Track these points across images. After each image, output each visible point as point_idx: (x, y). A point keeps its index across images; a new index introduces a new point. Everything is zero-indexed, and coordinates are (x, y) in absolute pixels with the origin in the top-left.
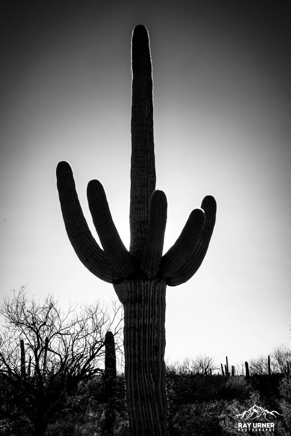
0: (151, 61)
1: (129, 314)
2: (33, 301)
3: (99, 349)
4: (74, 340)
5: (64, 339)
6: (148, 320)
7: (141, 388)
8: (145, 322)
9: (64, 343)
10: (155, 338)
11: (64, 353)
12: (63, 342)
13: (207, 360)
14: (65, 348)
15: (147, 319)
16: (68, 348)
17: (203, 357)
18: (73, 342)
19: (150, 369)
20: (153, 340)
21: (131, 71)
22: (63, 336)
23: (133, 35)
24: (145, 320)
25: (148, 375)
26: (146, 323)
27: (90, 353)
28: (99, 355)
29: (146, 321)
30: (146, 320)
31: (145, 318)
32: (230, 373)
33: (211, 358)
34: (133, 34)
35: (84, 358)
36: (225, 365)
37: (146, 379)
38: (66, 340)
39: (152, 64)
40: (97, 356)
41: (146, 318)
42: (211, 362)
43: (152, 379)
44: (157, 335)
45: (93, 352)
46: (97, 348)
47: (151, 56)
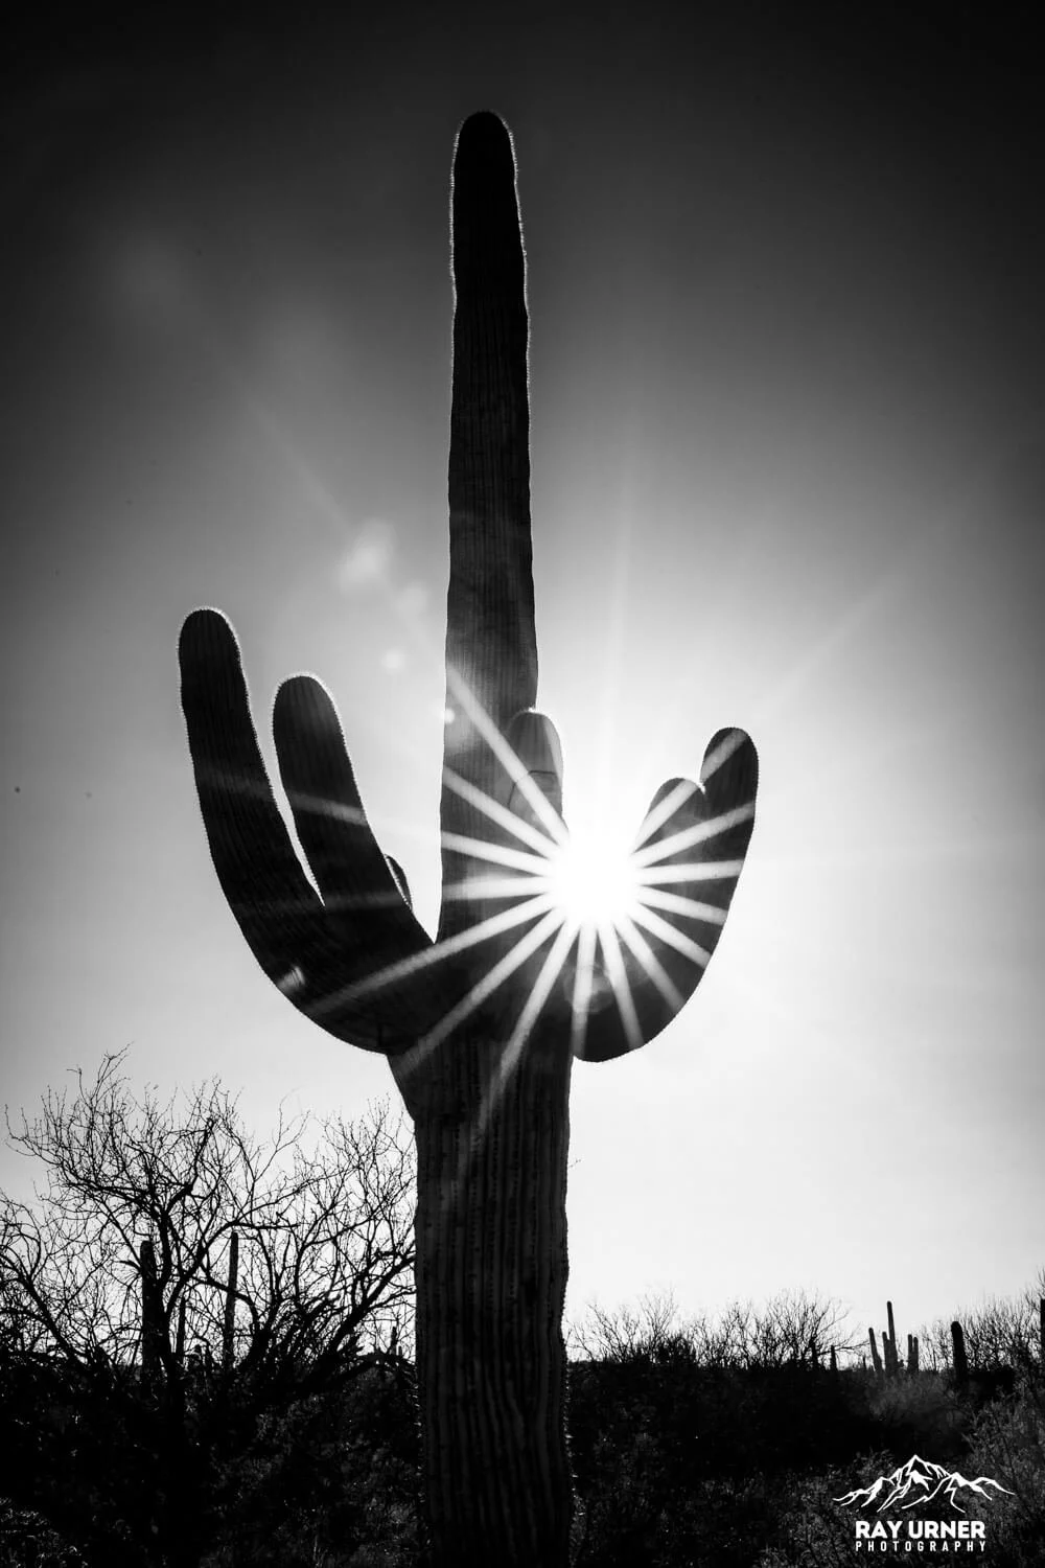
0: (522, 241)
1: (432, 1163)
2: (152, 1105)
3: (385, 1280)
4: (304, 1248)
5: (266, 1244)
6: (499, 1188)
7: (474, 1434)
8: (490, 1194)
9: (266, 1255)
10: (528, 1252)
11: (265, 1294)
12: (262, 1256)
13: (810, 1315)
14: (271, 1277)
15: (498, 1182)
16: (279, 1278)
17: (797, 1305)
18: (300, 1253)
19: (508, 1366)
20: (516, 1258)
21: (451, 281)
22: (264, 1233)
23: (456, 150)
24: (491, 1187)
25: (498, 1388)
26: (494, 1196)
27: (353, 1293)
28: (386, 1302)
29: (495, 1191)
30: (495, 1185)
31: (490, 1178)
32: (902, 1361)
33: (824, 1309)
34: (456, 145)
35: (332, 1315)
36: (884, 1334)
37: (492, 1403)
38: (272, 1248)
39: (525, 253)
40: (380, 1305)
41: (495, 1178)
42: (822, 1326)
43: (513, 1403)
44: (534, 1241)
45: (365, 1291)
46: (378, 1277)
47: (520, 224)
